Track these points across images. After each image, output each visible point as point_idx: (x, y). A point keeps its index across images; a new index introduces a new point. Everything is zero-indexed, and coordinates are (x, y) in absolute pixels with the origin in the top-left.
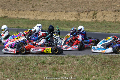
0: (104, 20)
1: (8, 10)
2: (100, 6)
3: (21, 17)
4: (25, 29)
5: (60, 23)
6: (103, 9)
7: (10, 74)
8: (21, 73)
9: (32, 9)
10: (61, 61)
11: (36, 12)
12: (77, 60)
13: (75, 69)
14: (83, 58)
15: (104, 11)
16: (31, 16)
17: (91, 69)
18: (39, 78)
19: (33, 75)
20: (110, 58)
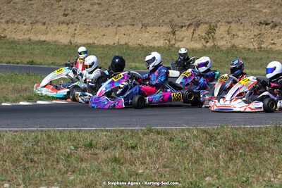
0: (233, 46)
1: (7, 22)
2: (223, 13)
3: (37, 39)
4: (46, 66)
5: (129, 52)
6: (230, 20)
7: (13, 173)
8: (37, 171)
9: (63, 18)
10: (131, 142)
11: (72, 27)
12: (170, 140)
13: (165, 160)
14: (183, 135)
15: (233, 25)
16: (62, 36)
17: (202, 160)
18: (81, 182)
19: (65, 175)
20: (247, 135)
